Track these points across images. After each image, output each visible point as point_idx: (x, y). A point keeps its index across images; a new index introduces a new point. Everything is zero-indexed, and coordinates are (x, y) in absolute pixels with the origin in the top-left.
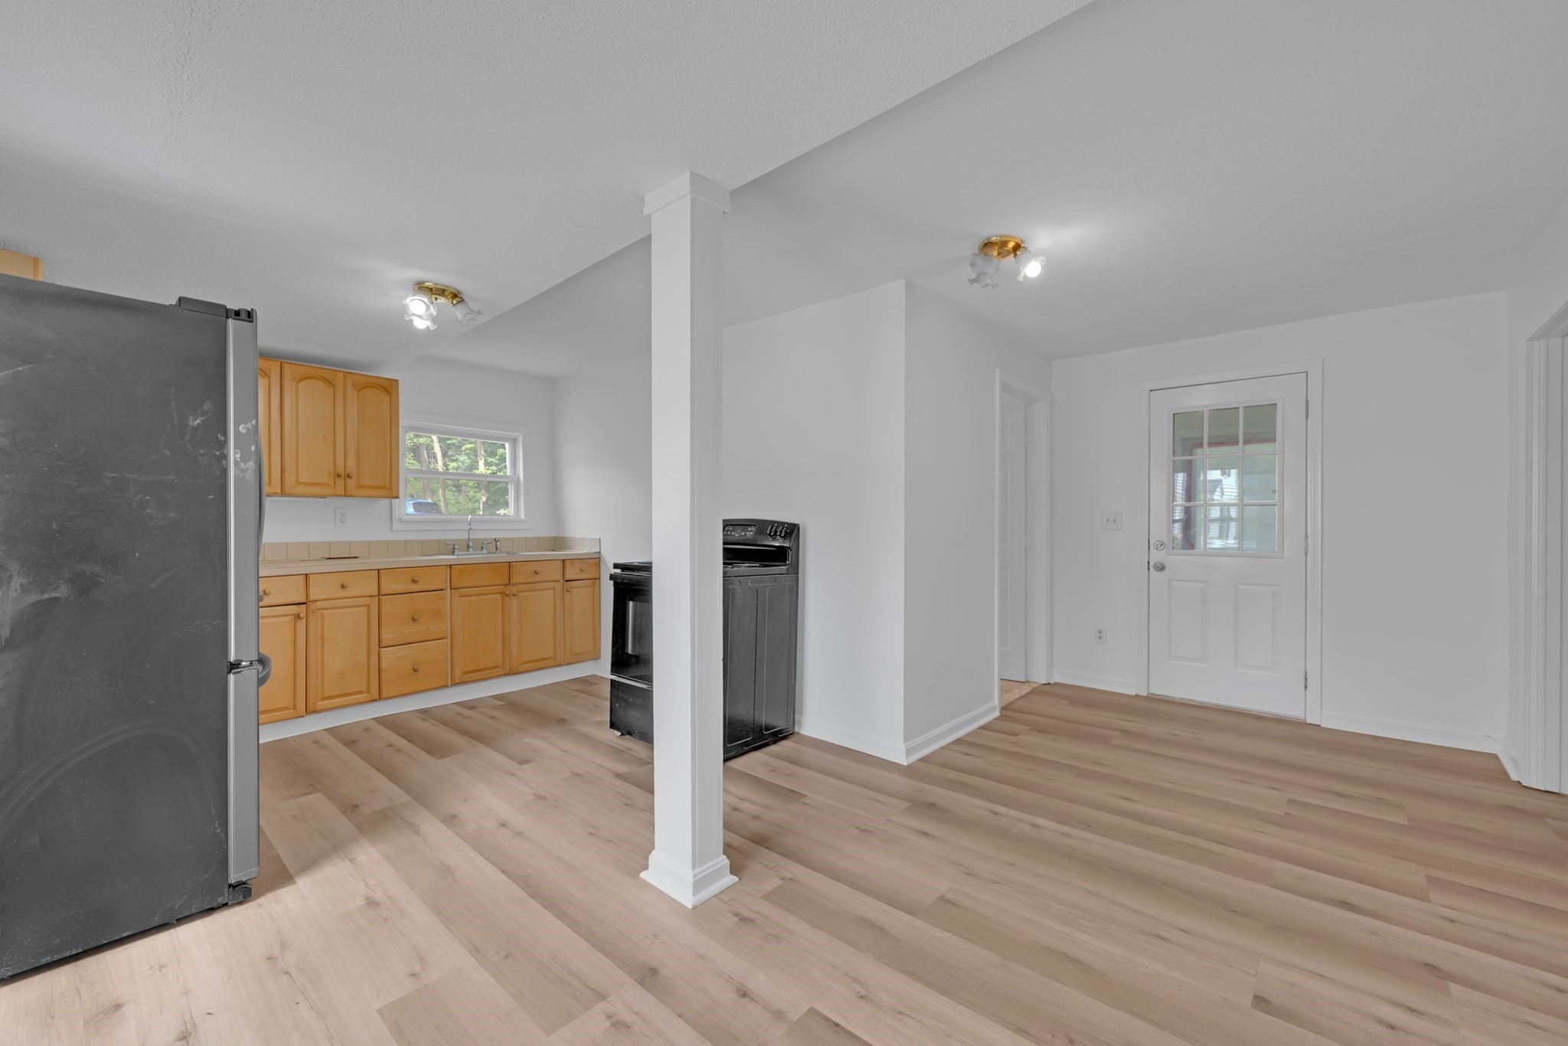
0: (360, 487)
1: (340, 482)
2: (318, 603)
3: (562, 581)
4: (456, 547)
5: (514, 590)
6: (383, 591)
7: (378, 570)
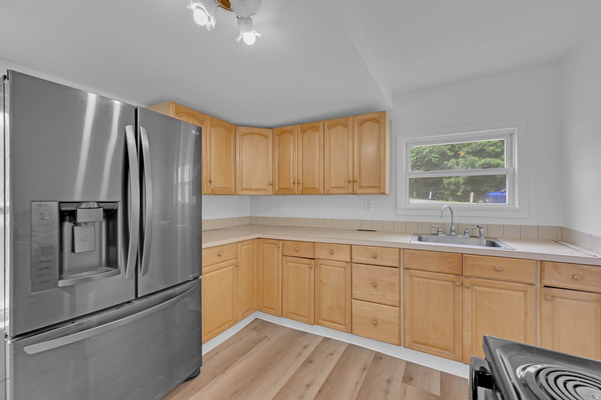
0: (361, 187)
1: (351, 185)
2: (319, 260)
3: (538, 285)
4: (440, 230)
5: (467, 282)
6: (354, 261)
7: (351, 245)
